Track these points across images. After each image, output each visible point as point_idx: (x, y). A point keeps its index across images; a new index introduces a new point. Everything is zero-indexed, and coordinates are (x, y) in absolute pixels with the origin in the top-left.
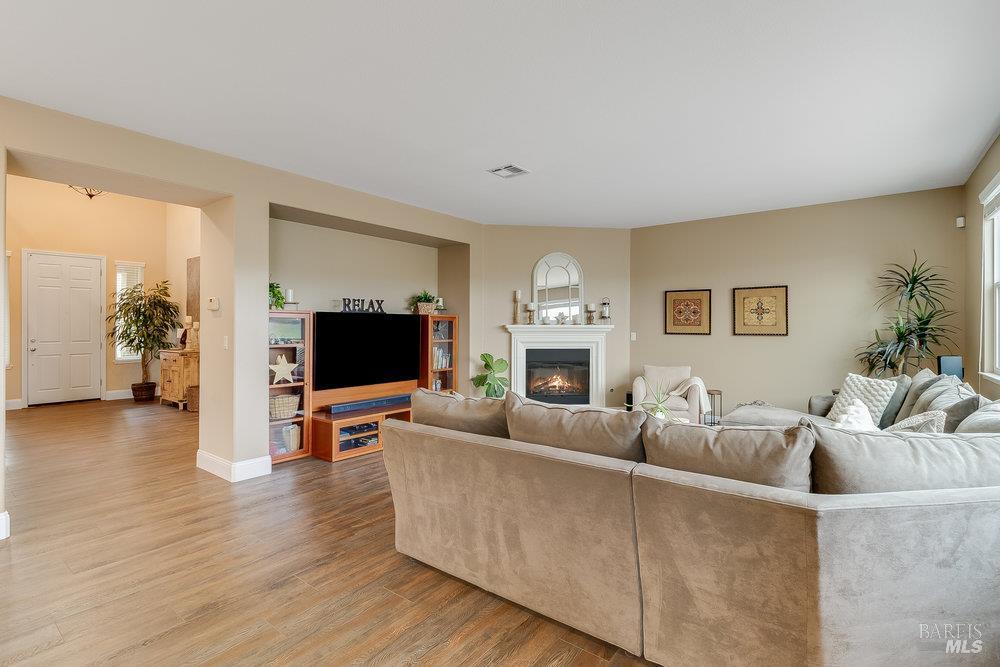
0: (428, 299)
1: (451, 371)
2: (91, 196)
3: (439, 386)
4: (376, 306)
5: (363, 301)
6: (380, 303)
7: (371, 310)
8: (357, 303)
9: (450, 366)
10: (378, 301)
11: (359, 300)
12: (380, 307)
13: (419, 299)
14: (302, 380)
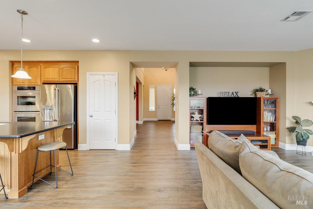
0: (261, 90)
1: (276, 123)
2: (166, 70)
3: (269, 129)
4: (235, 94)
5: (229, 92)
6: (236, 93)
7: (232, 96)
8: (226, 93)
9: (275, 120)
10: (236, 92)
11: (227, 92)
12: (237, 94)
13: (257, 91)
14: (203, 120)
